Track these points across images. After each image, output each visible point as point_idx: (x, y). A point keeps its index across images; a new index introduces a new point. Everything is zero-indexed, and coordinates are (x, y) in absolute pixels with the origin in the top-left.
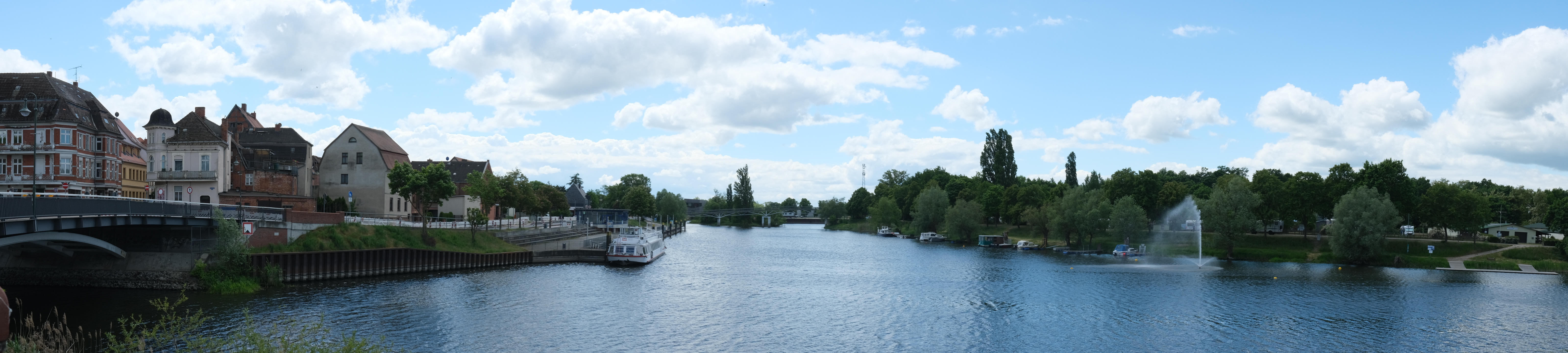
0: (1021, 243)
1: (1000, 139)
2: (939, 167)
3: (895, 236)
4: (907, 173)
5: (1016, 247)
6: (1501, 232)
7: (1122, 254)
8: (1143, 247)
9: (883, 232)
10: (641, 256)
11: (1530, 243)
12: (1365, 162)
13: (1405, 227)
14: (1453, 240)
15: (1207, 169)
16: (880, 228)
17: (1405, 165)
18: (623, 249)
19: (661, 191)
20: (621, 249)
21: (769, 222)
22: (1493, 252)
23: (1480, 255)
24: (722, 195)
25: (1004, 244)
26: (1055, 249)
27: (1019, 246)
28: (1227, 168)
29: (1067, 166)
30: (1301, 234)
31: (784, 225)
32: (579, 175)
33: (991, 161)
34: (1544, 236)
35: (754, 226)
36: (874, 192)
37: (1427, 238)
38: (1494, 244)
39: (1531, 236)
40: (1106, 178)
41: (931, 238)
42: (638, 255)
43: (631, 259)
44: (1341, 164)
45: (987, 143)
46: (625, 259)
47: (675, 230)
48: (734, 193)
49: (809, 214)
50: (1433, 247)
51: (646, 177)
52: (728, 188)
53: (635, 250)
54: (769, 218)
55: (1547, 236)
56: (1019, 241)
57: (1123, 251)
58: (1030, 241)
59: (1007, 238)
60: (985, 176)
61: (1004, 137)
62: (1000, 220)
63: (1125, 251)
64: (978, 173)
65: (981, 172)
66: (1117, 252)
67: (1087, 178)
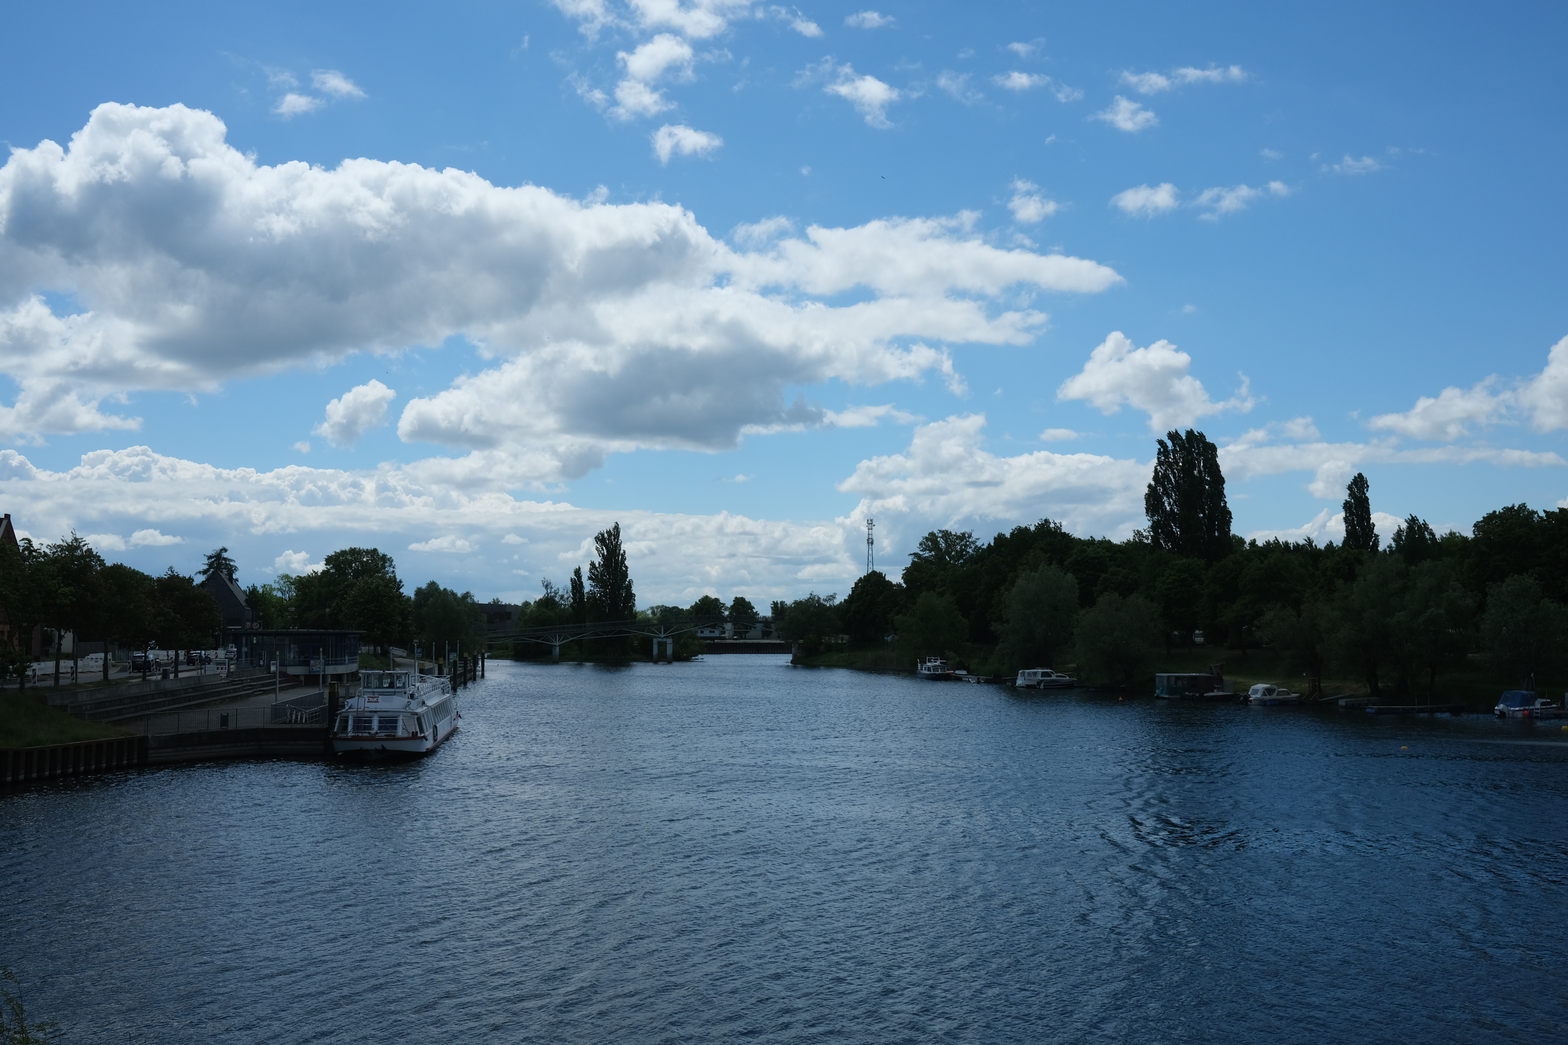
0: (1258, 689)
1: (1191, 453)
2: (1047, 521)
3: (958, 679)
4: (975, 536)
5: (1247, 697)
7: (1520, 715)
9: (929, 669)
10: (414, 736)
16: (923, 662)
18: (370, 722)
19: (424, 586)
20: (365, 722)
21: (670, 650)
24: (560, 593)
25: (1216, 693)
26: (1342, 702)
27: (1253, 697)
29: (1347, 506)
31: (700, 656)
32: (225, 550)
33: (1169, 504)
35: (635, 661)
36: (902, 581)
40: (1448, 532)
41: (1041, 681)
42: (406, 735)
43: (391, 746)
45: (1160, 463)
46: (377, 745)
47: (464, 674)
48: (588, 586)
49: (752, 633)
51: (384, 556)
52: (573, 576)
53: (400, 724)
54: (669, 641)
56: (1253, 687)
57: (1522, 708)
58: (1279, 686)
59: (1222, 680)
60: (1155, 539)
61: (1199, 449)
62: (1199, 640)
63: (1527, 708)
64: (1138, 533)
65: (1145, 530)
66: (1506, 711)
67: (1398, 532)
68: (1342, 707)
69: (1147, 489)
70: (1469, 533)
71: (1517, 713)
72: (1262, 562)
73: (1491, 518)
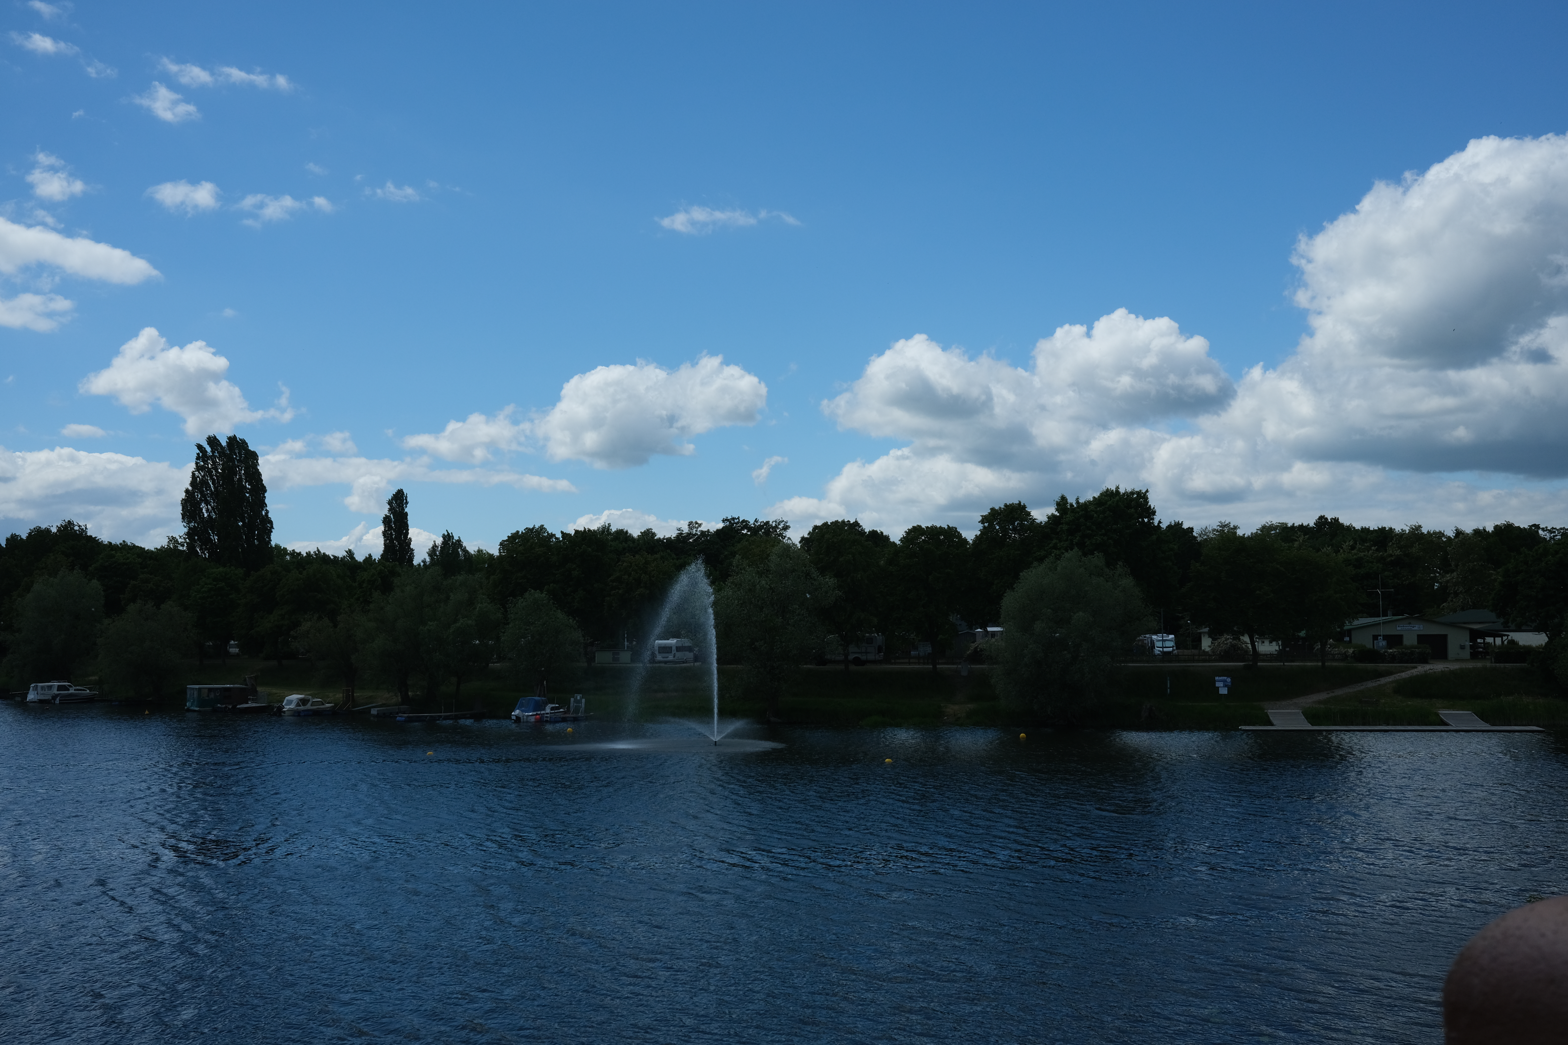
0: (292, 700)
1: (231, 459)
2: (70, 523)
5: (280, 708)
6: (1385, 637)
7: (533, 719)
8: (579, 702)
11: (1457, 660)
12: (1058, 499)
13: (1154, 637)
14: (1270, 661)
15: (700, 525)
17: (1153, 502)
22: (1370, 684)
23: (1339, 692)
25: (250, 705)
26: (374, 712)
27: (287, 708)
28: (744, 521)
29: (386, 521)
30: (924, 664)
33: (207, 510)
34: (1489, 640)
37: (1209, 661)
38: (1370, 666)
39: (1458, 641)
40: (476, 549)
41: (57, 695)
44: (1006, 505)
45: (198, 468)
50: (1229, 680)
55: (1498, 641)
56: (287, 698)
57: (535, 713)
58: (314, 696)
59: (257, 691)
60: (191, 546)
61: (240, 457)
62: (234, 650)
63: (539, 712)
64: (173, 539)
65: (180, 537)
66: (521, 716)
67: (433, 547)
68: (374, 716)
69: (184, 494)
70: (495, 551)
71: (531, 717)
72: (301, 573)
73: (514, 537)
